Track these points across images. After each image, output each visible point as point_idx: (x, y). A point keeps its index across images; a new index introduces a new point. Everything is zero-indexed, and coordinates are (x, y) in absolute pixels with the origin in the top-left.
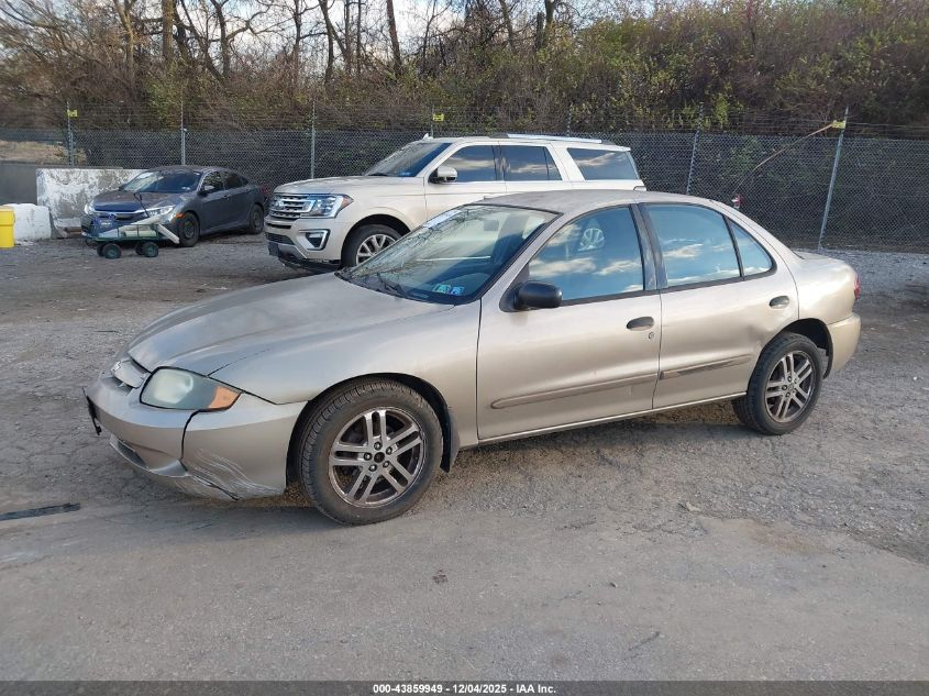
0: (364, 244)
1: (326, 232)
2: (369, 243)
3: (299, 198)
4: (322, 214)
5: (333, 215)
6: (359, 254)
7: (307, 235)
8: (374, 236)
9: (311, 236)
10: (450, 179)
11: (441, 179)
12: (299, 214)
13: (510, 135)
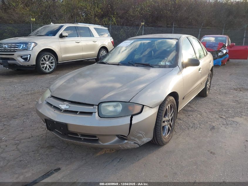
0: (42, 58)
1: (29, 55)
2: (44, 58)
3: (16, 44)
4: (26, 49)
5: (31, 49)
6: (41, 62)
7: (21, 57)
8: (45, 56)
9: (23, 57)
10: (66, 36)
11: (64, 37)
12: (17, 50)
13: (79, 23)
